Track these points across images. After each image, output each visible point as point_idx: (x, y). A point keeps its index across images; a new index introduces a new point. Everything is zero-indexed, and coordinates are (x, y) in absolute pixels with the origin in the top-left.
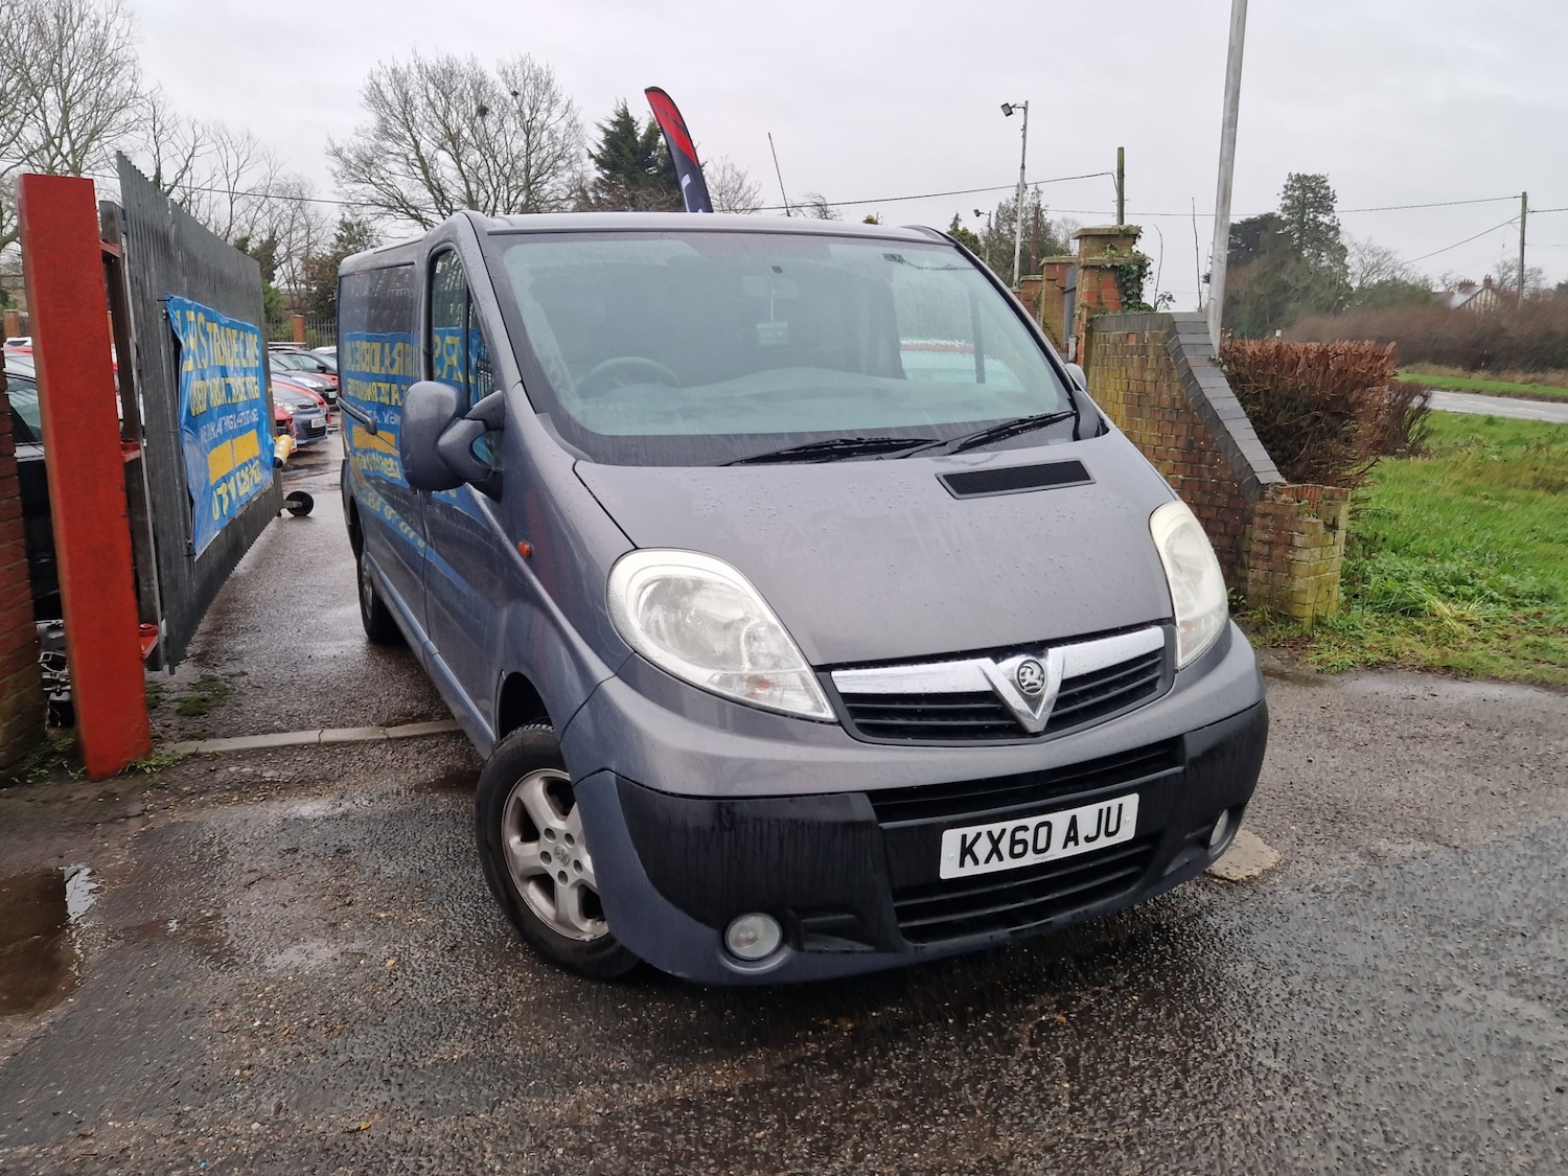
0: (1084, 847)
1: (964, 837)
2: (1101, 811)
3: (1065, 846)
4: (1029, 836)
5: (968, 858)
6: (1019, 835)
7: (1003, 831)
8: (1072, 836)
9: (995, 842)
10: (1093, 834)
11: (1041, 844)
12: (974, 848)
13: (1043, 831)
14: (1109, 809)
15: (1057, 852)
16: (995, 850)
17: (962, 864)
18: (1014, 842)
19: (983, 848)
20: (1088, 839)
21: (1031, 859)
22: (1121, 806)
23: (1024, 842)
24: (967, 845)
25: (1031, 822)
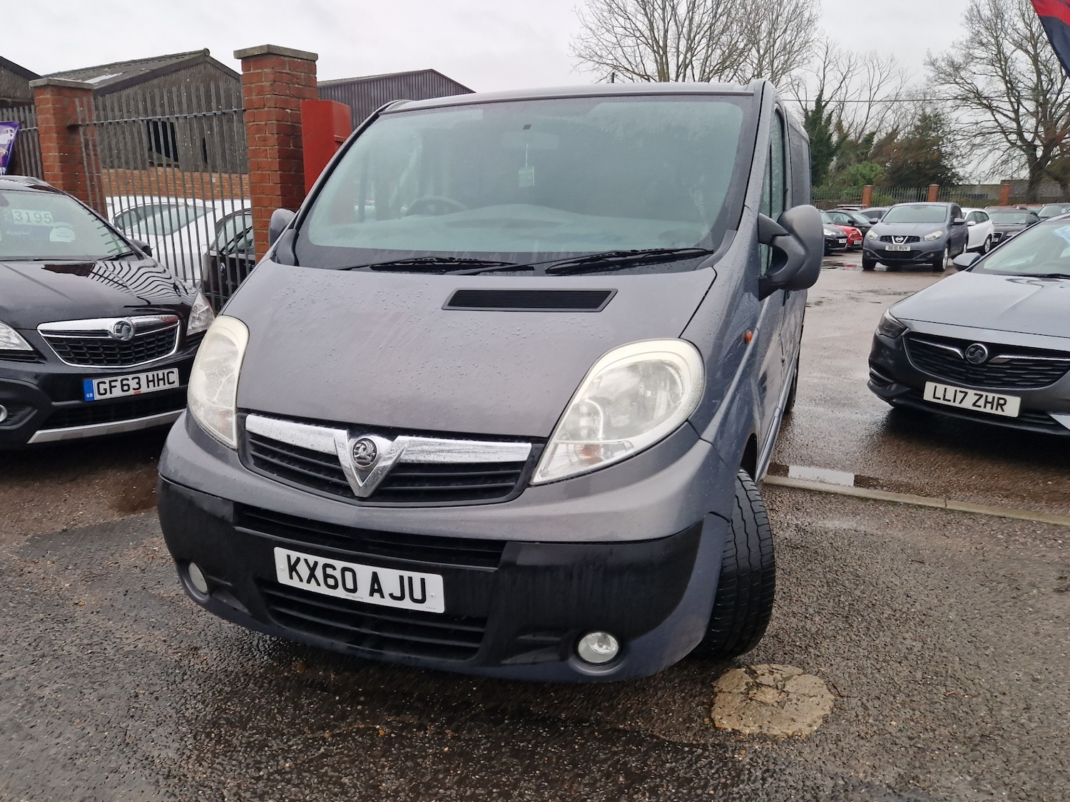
0: (388, 602)
1: (289, 557)
2: (402, 578)
3: (371, 595)
4: (337, 574)
5: (294, 573)
6: (329, 571)
7: (316, 563)
8: (376, 587)
9: (312, 570)
10: (398, 594)
11: (350, 585)
12: (297, 568)
13: (348, 575)
14: (410, 579)
15: (363, 596)
16: (312, 576)
17: (291, 578)
18: (326, 576)
19: (303, 570)
20: (391, 595)
21: (340, 593)
22: (423, 581)
23: (332, 577)
24: (292, 564)
25: (340, 564)
